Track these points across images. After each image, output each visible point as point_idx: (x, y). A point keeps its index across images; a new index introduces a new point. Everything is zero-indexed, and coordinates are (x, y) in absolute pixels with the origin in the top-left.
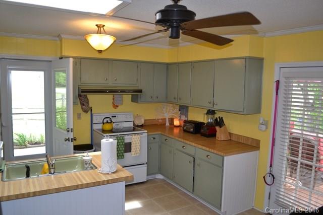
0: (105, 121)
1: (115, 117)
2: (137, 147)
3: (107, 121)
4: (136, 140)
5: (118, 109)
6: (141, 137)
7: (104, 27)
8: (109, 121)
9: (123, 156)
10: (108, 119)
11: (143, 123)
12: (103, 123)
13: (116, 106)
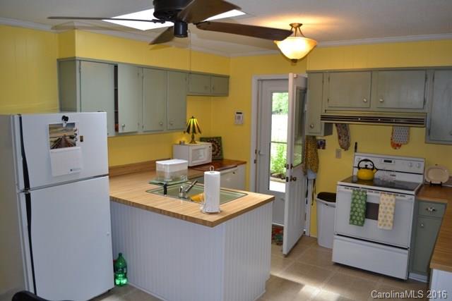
0: (363, 164)
1: (391, 162)
2: (388, 215)
3: (366, 166)
4: (387, 203)
5: (399, 151)
6: (396, 200)
7: (301, 27)
8: (369, 166)
9: (363, 222)
10: (368, 163)
11: (443, 182)
12: (359, 168)
13: (396, 146)
